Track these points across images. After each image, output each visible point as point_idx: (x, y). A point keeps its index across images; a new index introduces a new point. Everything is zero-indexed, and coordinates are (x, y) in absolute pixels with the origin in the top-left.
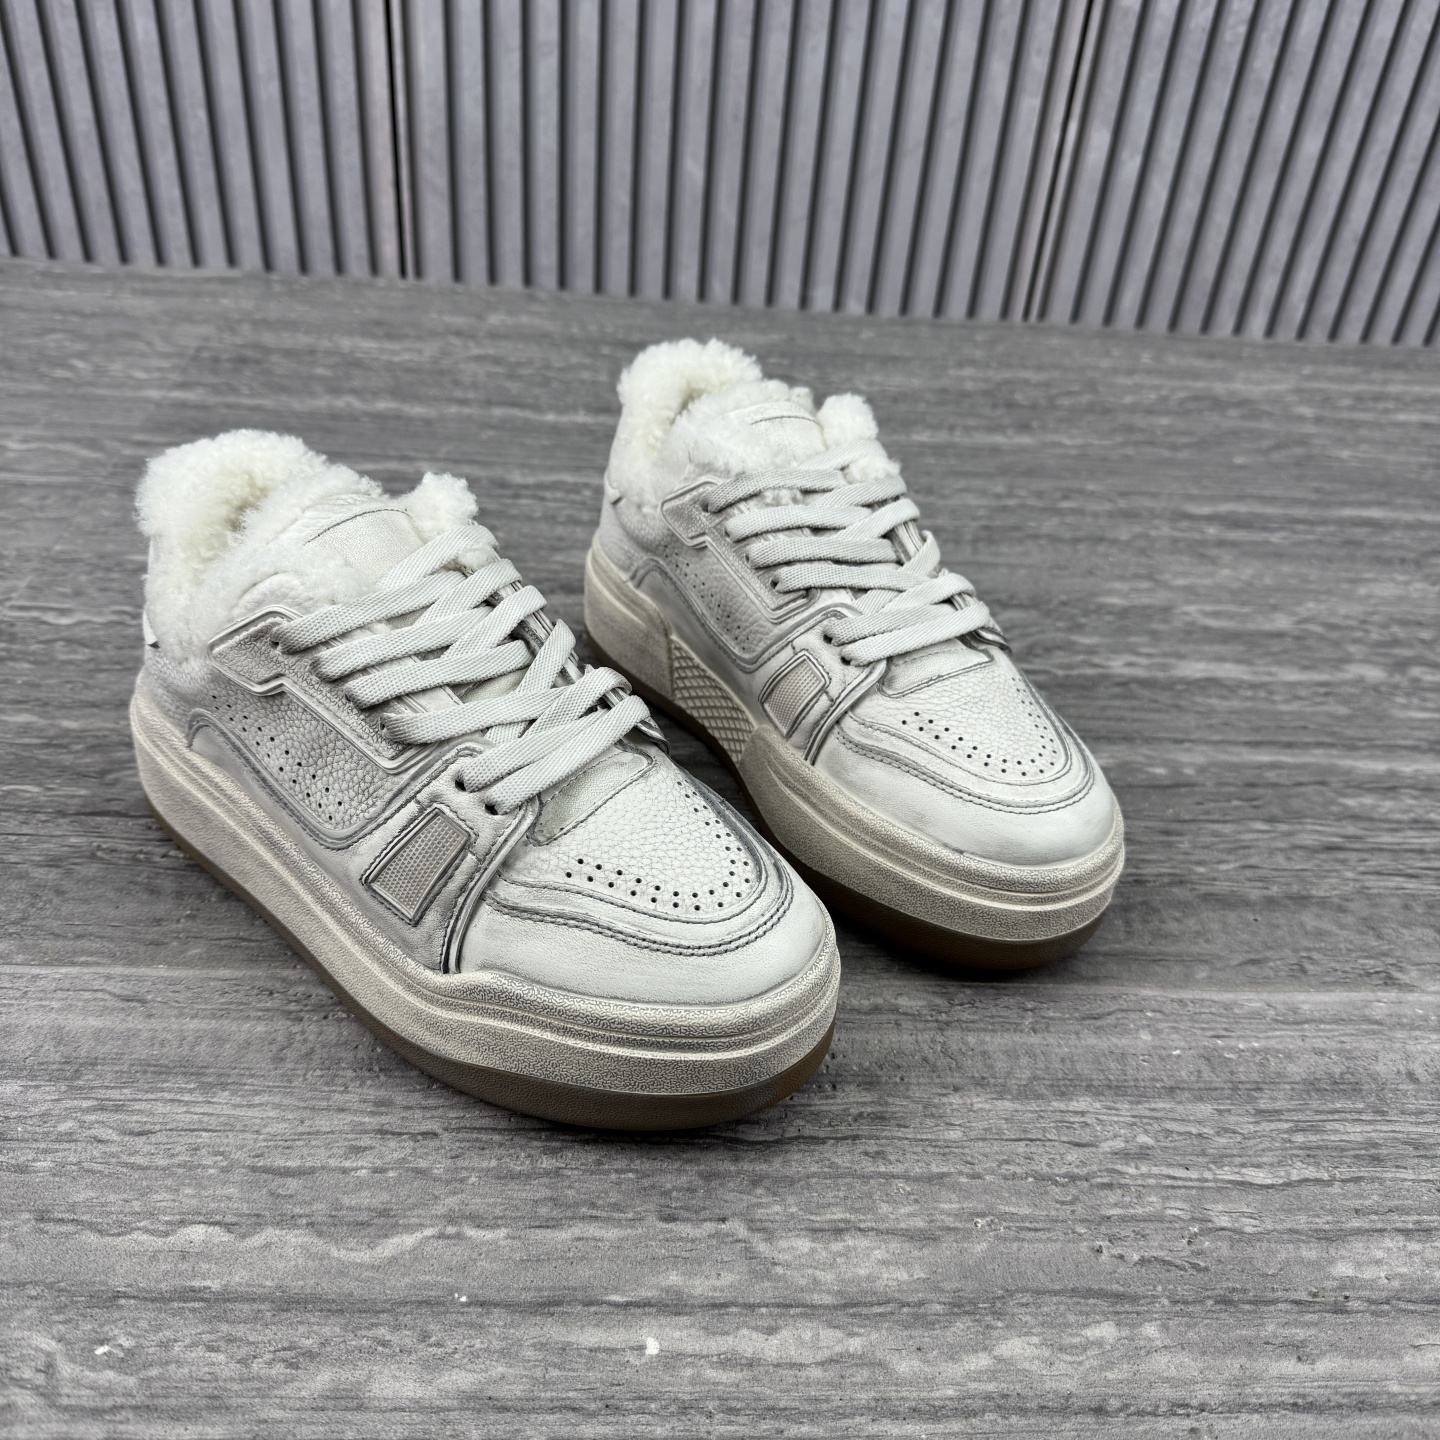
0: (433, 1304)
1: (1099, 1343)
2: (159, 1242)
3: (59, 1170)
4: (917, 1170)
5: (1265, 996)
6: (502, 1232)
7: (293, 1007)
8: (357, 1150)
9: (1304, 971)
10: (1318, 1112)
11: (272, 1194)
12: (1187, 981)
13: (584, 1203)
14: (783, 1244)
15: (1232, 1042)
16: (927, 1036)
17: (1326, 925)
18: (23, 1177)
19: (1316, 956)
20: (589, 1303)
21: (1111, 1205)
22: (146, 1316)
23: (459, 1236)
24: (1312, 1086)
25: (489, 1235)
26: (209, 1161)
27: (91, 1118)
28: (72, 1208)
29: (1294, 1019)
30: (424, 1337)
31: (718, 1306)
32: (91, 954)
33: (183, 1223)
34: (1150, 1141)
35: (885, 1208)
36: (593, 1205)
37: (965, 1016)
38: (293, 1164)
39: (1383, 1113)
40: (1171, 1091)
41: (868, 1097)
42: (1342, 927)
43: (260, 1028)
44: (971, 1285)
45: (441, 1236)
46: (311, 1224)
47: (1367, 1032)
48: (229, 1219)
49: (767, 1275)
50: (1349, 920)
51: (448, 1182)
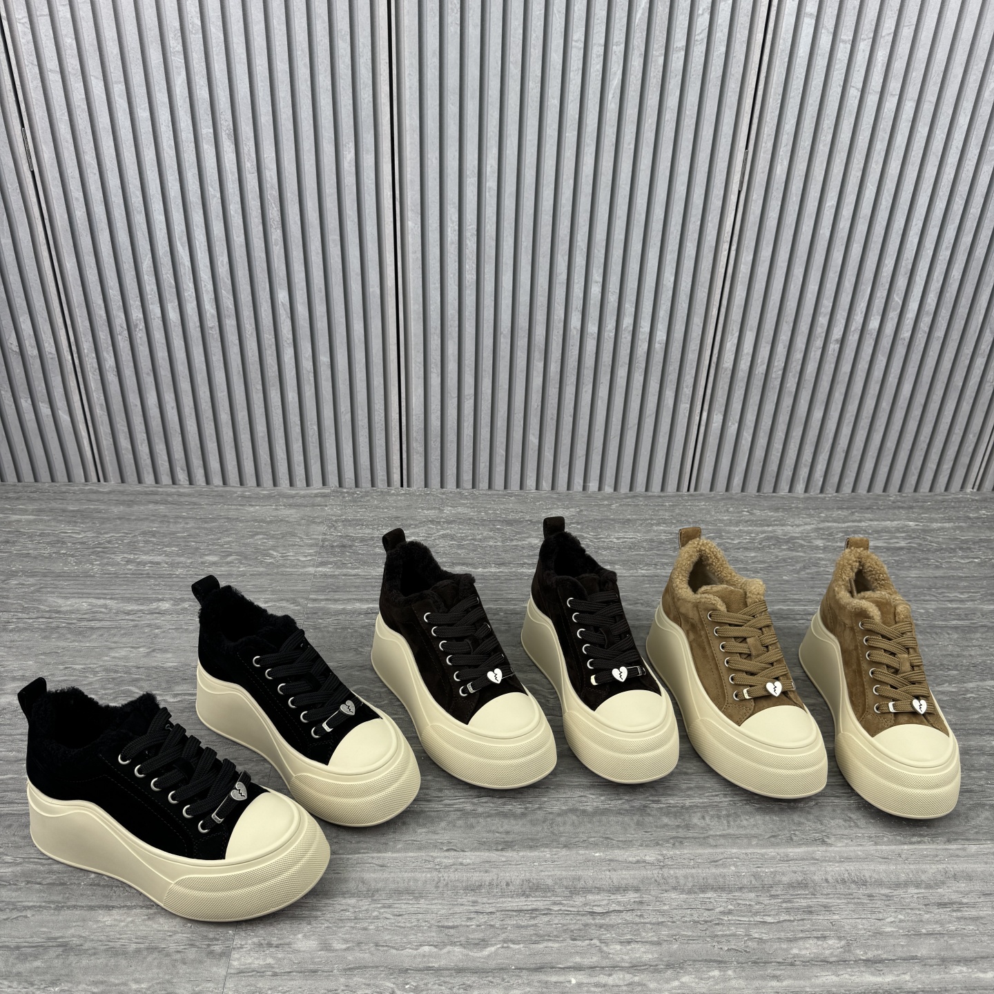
0: (503, 969)
1: (714, 977)
2: (415, 952)
3: (377, 929)
4: (654, 920)
5: (777, 850)
6: (522, 945)
7: (437, 867)
8: (470, 919)
9: (792, 839)
10: (792, 895)
11: (446, 935)
12: (749, 845)
13: (546, 935)
14: (612, 947)
15: (763, 869)
16: (656, 872)
17: (802, 820)
18: (366, 932)
19: (797, 833)
20: (552, 968)
21: (719, 931)
22: (418, 976)
23: (508, 947)
24: (791, 886)
25: (517, 947)
26: (424, 924)
27: (382, 910)
28: (385, 941)
29: (787, 859)
30: (503, 980)
31: (592, 968)
32: (365, 849)
33: (421, 945)
34: (733, 908)
35: (644, 934)
36: (549, 936)
37: (670, 863)
38: (451, 924)
39: (814, 895)
40: (741, 889)
41: (636, 895)
42: (808, 820)
43: (429, 875)
44: (673, 959)
45: (503, 947)
46: (461, 945)
47: (813, 864)
48: (435, 944)
49: (607, 958)
50: (811, 817)
51: (501, 929)
